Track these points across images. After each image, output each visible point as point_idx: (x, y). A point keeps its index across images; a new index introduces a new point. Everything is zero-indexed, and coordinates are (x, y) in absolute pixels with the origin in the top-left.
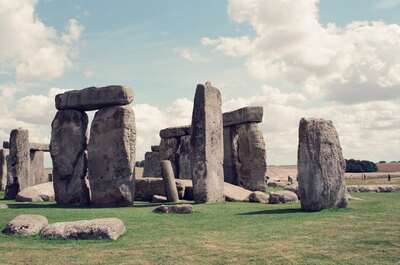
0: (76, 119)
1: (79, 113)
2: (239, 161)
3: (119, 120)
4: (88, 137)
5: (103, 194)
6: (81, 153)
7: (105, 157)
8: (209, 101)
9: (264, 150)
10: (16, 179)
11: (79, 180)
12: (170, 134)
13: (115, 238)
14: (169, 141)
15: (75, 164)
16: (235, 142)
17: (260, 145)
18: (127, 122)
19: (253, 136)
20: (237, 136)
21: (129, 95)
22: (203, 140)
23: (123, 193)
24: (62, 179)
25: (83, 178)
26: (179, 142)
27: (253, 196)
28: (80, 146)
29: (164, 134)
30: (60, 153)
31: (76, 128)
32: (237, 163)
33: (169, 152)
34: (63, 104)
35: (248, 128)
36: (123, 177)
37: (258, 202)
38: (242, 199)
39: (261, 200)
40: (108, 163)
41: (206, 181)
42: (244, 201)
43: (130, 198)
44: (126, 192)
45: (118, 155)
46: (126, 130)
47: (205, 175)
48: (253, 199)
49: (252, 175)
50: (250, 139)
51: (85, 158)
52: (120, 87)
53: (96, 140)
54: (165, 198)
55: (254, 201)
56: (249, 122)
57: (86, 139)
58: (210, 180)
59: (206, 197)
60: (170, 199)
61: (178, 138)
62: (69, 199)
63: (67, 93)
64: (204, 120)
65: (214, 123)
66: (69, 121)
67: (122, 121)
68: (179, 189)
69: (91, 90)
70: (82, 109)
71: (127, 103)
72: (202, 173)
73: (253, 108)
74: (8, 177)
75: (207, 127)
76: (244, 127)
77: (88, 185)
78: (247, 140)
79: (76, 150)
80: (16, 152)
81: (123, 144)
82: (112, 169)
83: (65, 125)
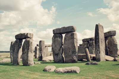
0: (59, 37)
1: (60, 35)
2: (109, 48)
3: (72, 37)
4: (63, 42)
5: (68, 59)
6: (61, 47)
7: (69, 48)
8: (100, 29)
9: (117, 45)
10: (41, 55)
11: (61, 55)
12: (86, 41)
13: (78, 73)
14: (85, 43)
15: (59, 50)
16: (107, 42)
17: (115, 43)
18: (75, 37)
19: (113, 40)
20: (108, 40)
21: (75, 29)
22: (99, 42)
23: (74, 59)
24: (56, 55)
25: (62, 54)
26: (88, 43)
27: (115, 59)
28: (61, 45)
29: (84, 40)
30: (55, 47)
31: (59, 39)
32: (108, 49)
33: (86, 46)
34: (55, 32)
35: (111, 37)
36: (74, 54)
37: (117, 61)
38: (111, 60)
39: (117, 60)
40: (70, 49)
41: (100, 55)
42: (112, 61)
43: (77, 60)
44: (75, 58)
45: (73, 47)
46: (75, 40)
47: (100, 52)
48: (115, 60)
49: (113, 52)
50: (112, 41)
51: (62, 48)
52: (72, 26)
53: (66, 43)
54: (87, 60)
55: (115, 61)
56: (112, 36)
57: (62, 42)
58: (101, 54)
59: (100, 59)
60: (88, 61)
61: (88, 42)
62: (58, 61)
63: (57, 29)
64: (99, 35)
65: (102, 36)
66: (57, 37)
67: (73, 37)
68: (91, 57)
69: (64, 28)
70: (61, 34)
71: (75, 31)
72: (98, 52)
73: (113, 31)
74: (39, 54)
75: (100, 38)
76: (110, 37)
77: (64, 57)
78: (111, 41)
79: (60, 46)
80: (41, 47)
81: (74, 44)
82: (71, 52)
83: (56, 39)
